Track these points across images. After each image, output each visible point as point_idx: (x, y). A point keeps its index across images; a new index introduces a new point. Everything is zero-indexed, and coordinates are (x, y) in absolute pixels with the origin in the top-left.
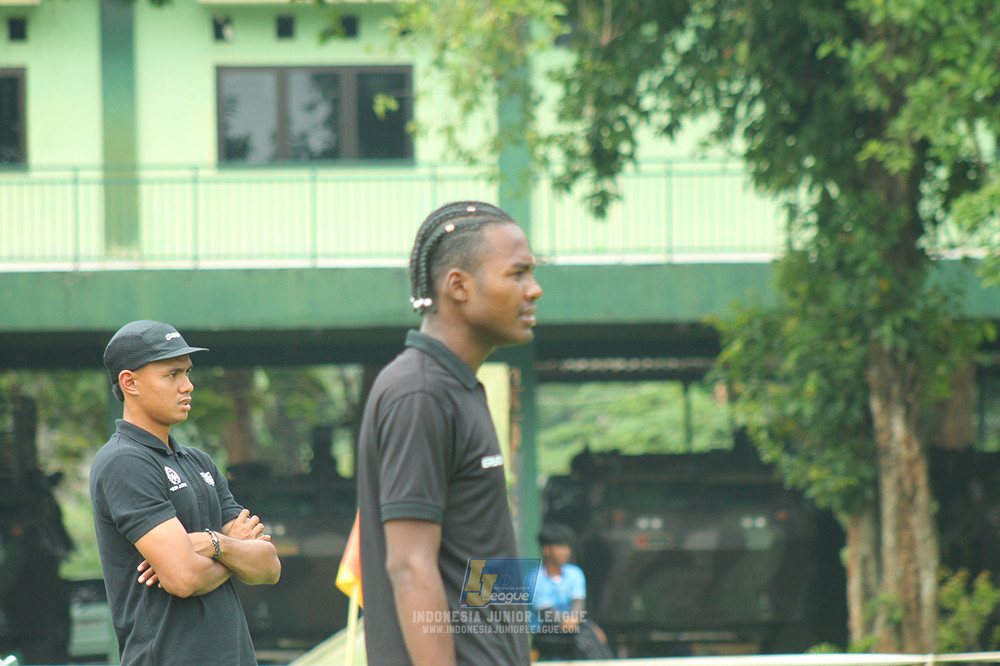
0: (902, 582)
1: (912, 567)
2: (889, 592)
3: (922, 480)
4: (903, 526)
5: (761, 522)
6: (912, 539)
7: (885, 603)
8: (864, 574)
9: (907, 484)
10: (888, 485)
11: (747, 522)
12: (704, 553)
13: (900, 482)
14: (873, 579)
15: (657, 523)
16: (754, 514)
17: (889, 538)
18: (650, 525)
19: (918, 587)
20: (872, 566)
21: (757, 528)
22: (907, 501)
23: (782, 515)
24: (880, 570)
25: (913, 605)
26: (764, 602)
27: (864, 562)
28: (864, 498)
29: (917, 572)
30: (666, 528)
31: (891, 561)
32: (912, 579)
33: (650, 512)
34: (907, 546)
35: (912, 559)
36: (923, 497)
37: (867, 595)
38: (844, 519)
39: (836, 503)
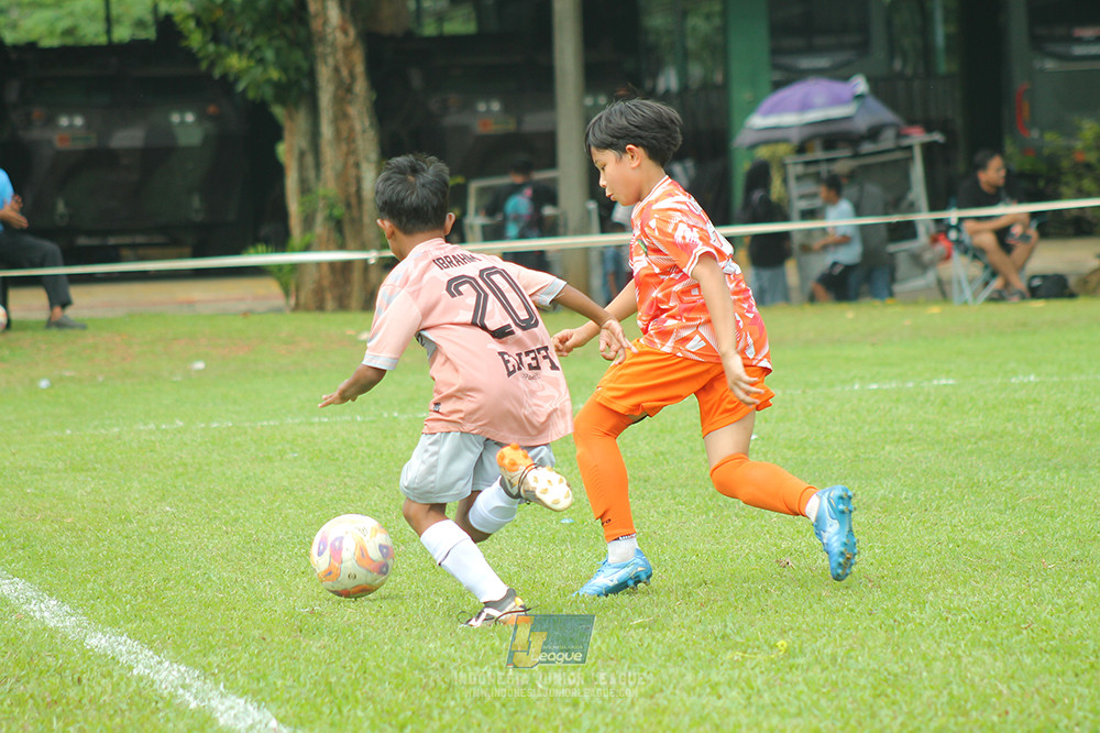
0: (341, 176)
1: (351, 160)
2: (328, 186)
3: (360, 68)
4: (341, 116)
5: (190, 118)
6: (351, 130)
7: (325, 197)
8: (302, 168)
9: (345, 73)
10: (324, 74)
11: (175, 118)
12: (130, 151)
13: (337, 70)
14: (311, 174)
15: (79, 121)
16: (182, 111)
17: (327, 130)
18: (71, 123)
19: (359, 180)
20: (309, 160)
21: (186, 124)
22: (344, 91)
23: (212, 109)
24: (318, 165)
25: (354, 200)
26: (196, 202)
27: (302, 155)
28: (300, 89)
29: (357, 165)
30: (88, 125)
31: (329, 153)
32: (352, 172)
33: (70, 111)
34: (345, 138)
35: (351, 152)
36: (361, 86)
37: (305, 189)
38: (278, 111)
39: (268, 92)
